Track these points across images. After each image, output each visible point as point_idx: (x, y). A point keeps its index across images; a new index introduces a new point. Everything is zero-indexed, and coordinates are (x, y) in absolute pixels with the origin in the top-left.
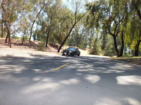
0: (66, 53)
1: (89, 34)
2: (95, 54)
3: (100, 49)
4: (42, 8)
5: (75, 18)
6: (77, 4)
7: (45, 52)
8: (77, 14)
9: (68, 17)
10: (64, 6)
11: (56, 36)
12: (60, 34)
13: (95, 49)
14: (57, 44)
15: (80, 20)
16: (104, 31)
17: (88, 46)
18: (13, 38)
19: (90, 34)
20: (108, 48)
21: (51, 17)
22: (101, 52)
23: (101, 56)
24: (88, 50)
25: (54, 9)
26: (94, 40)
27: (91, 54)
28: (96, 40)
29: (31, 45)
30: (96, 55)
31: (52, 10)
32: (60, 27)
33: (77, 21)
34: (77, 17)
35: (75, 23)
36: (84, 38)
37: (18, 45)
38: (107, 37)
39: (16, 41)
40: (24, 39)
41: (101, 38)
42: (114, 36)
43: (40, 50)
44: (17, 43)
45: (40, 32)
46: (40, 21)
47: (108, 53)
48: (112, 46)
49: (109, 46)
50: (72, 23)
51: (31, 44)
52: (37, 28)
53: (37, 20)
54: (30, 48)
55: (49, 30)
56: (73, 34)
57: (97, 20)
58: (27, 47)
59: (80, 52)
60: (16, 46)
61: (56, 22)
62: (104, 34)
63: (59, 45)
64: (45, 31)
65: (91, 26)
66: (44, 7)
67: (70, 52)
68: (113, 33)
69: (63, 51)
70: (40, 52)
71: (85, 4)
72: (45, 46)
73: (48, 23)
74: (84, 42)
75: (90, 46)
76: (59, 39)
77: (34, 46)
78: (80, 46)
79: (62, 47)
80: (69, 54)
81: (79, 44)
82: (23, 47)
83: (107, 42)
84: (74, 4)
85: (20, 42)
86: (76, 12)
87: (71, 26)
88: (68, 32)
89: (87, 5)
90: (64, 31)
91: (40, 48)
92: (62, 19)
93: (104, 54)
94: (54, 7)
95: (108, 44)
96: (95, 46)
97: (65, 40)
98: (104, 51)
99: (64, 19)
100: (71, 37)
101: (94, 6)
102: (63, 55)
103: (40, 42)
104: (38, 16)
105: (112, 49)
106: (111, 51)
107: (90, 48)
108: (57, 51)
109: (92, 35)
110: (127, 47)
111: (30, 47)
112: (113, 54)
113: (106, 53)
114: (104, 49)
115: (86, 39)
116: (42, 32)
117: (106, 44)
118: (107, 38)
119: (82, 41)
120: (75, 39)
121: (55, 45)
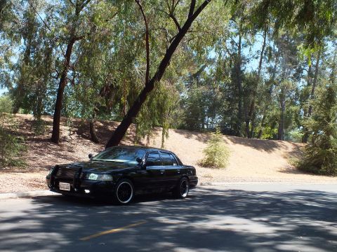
0: (65, 186)
1: (300, 71)
13: (326, 144)
19: (305, 73)
27: (303, 169)
28: (329, 99)
36: (270, 92)
67: (94, 177)
74: (274, 112)
80: (87, 191)
119: (259, 103)
120: (228, 100)
121: (110, 128)
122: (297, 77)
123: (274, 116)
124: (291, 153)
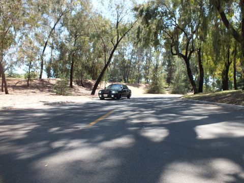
0: (106, 95)
1: (143, 58)
2: (156, 92)
3: (164, 83)
4: (58, 20)
5: (118, 32)
6: (118, 7)
7: (69, 96)
8: (120, 25)
9: (105, 32)
10: (95, 13)
11: (86, 67)
12: (93, 63)
13: (156, 84)
14: (90, 81)
15: (126, 35)
16: (169, 52)
17: (143, 80)
18: (10, 76)
19: (145, 59)
20: (177, 80)
21: (74, 34)
22: (166, 88)
23: (167, 95)
24: (144, 86)
25: (78, 20)
26: (153, 67)
27: (149, 92)
28: (156, 68)
29: (43, 86)
30: (158, 93)
31: (76, 21)
32: (92, 50)
33: (120, 37)
34: (119, 31)
35: (118, 42)
36: (135, 67)
37: (19, 89)
38: (174, 62)
39: (16, 82)
40: (29, 77)
41: (164, 64)
42: (186, 59)
43: (61, 94)
44: (18, 85)
45: (57, 61)
46: (57, 43)
47: (178, 88)
48: (183, 77)
49: (179, 76)
50: (112, 42)
51: (43, 84)
52: (52, 55)
53: (51, 40)
54: (42, 91)
55: (74, 57)
56: (116, 60)
57: (156, 34)
58: (38, 91)
59: (130, 91)
60: (16, 91)
61: (84, 42)
62: (169, 56)
63: (92, 82)
64: (67, 59)
65: (146, 45)
66: (60, 17)
67: (113, 92)
68: (184, 54)
69: (100, 92)
70: (61, 96)
71: (132, 7)
72: (69, 85)
73: (70, 46)
74: (136, 73)
75: (147, 79)
76: (91, 71)
77: (49, 87)
78: (129, 80)
79: (99, 85)
80: (113, 96)
81: (128, 77)
82: (29, 91)
83: (176, 70)
84: (114, 9)
85: (23, 83)
86: (118, 22)
87: (111, 47)
88: (108, 57)
89: (136, 9)
90: (100, 57)
91: (60, 90)
92: (94, 36)
93: (171, 91)
94: (79, 16)
95: (177, 73)
96: (155, 78)
97: (102, 73)
98: (171, 86)
99: (99, 36)
100: (112, 66)
101: (147, 10)
102: (102, 98)
103: (59, 79)
104: (51, 34)
105: (185, 81)
106: (183, 84)
107: (147, 82)
108: (91, 92)
109: (149, 59)
110: (208, 76)
111: (41, 89)
112: (186, 89)
113: (174, 88)
114: (172, 82)
115: (139, 68)
116: (62, 61)
117: (173, 74)
118: (174, 64)
119: (132, 71)
120: (121, 70)
121: (87, 82)
122: (143, 61)
123: (137, 75)
124: (145, 88)
